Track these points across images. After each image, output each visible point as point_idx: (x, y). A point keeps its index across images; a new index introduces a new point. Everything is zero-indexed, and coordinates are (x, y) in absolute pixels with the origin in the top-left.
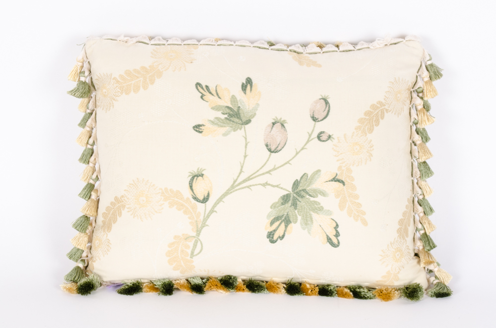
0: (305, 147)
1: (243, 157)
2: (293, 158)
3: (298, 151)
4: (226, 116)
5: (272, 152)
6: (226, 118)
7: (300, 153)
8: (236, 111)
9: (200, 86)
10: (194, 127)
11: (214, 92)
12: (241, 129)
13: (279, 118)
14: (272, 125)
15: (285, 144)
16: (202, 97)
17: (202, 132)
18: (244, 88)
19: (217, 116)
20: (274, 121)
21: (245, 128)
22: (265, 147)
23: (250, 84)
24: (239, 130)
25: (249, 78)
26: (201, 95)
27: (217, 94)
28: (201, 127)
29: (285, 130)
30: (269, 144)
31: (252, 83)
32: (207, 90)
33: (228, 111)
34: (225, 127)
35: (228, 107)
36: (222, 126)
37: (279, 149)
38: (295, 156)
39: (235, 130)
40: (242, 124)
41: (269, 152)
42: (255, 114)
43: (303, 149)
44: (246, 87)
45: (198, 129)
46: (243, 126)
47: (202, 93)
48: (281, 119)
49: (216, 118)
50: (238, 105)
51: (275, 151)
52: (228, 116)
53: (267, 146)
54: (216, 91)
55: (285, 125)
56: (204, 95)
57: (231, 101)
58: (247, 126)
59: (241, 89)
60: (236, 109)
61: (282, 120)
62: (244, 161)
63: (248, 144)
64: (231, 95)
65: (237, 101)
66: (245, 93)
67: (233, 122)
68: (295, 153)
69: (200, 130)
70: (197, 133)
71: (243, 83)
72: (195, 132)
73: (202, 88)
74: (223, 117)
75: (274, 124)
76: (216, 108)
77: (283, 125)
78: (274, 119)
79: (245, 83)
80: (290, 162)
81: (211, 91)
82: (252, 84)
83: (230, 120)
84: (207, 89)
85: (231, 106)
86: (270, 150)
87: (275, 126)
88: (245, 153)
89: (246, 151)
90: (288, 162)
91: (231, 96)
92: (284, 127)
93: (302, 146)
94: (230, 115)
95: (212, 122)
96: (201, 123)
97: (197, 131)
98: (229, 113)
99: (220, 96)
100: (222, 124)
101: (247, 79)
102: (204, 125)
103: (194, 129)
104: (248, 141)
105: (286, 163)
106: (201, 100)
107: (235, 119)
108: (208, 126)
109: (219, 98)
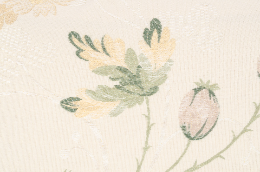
0: (248, 128)
1: (143, 150)
2: (228, 147)
3: (237, 134)
4: (117, 83)
5: (193, 139)
6: (117, 86)
7: (239, 140)
8: (134, 74)
9: (76, 37)
10: (62, 102)
11: (99, 47)
12: (140, 103)
13: (205, 82)
14: (193, 92)
15: (215, 124)
16: (78, 53)
17: (75, 110)
18: (147, 36)
19: (102, 84)
20: (196, 87)
21: (147, 102)
22: (181, 131)
23: (157, 28)
24: (137, 104)
25: (156, 19)
26: (77, 49)
27: (104, 50)
28: (74, 103)
29: (216, 100)
30: (187, 125)
31: (160, 26)
32: (88, 43)
33: (121, 74)
34: (114, 100)
35: (120, 68)
36: (108, 100)
37: (203, 132)
38: (231, 144)
39: (130, 106)
40: (144, 95)
41: (187, 140)
42: (165, 77)
43: (245, 130)
44: (151, 33)
45: (68, 106)
46: (145, 98)
47: (78, 47)
48: (209, 82)
49: (101, 87)
50: (137, 63)
51: (198, 137)
52: (120, 83)
53: (183, 128)
54: (102, 44)
55: (216, 92)
56: (82, 50)
57: (126, 59)
58: (151, 98)
59: (143, 39)
60: (134, 71)
61: (211, 84)
62: (143, 156)
63: (153, 128)
64: (127, 48)
65: (136, 57)
66: (149, 44)
67: (128, 92)
68: (232, 139)
69: (73, 108)
70: (67, 112)
71: (146, 29)
72: (63, 110)
73: (80, 39)
74: (112, 84)
75: (196, 91)
76: (102, 71)
77: (211, 93)
78: (196, 83)
79: (149, 28)
80: (222, 155)
81: (94, 44)
82: (160, 28)
83: (124, 90)
84: (87, 40)
85: (125, 66)
86: (188, 136)
87: (197, 95)
88: (147, 143)
89: (147, 138)
90: (218, 155)
91: (126, 50)
92: (214, 96)
93: (244, 127)
94: (123, 81)
95: (94, 94)
96: (74, 96)
97: (66, 108)
98: (122, 78)
99: (108, 51)
100: (110, 97)
101: (152, 22)
102: (79, 99)
103: (62, 106)
104: (152, 122)
105: (215, 157)
106: (76, 57)
107: (132, 86)
108: (86, 99)
109: (107, 54)
